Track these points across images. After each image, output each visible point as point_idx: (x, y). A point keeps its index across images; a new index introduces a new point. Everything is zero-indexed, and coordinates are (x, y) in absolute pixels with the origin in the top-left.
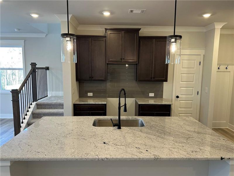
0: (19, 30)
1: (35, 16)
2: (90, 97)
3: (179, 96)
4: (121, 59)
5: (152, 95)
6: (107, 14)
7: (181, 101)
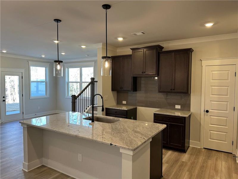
0: (88, 55)
1: (83, 47)
2: (124, 104)
3: (210, 111)
4: (142, 72)
5: (178, 107)
6: (120, 39)
7: (212, 117)
